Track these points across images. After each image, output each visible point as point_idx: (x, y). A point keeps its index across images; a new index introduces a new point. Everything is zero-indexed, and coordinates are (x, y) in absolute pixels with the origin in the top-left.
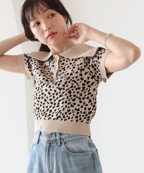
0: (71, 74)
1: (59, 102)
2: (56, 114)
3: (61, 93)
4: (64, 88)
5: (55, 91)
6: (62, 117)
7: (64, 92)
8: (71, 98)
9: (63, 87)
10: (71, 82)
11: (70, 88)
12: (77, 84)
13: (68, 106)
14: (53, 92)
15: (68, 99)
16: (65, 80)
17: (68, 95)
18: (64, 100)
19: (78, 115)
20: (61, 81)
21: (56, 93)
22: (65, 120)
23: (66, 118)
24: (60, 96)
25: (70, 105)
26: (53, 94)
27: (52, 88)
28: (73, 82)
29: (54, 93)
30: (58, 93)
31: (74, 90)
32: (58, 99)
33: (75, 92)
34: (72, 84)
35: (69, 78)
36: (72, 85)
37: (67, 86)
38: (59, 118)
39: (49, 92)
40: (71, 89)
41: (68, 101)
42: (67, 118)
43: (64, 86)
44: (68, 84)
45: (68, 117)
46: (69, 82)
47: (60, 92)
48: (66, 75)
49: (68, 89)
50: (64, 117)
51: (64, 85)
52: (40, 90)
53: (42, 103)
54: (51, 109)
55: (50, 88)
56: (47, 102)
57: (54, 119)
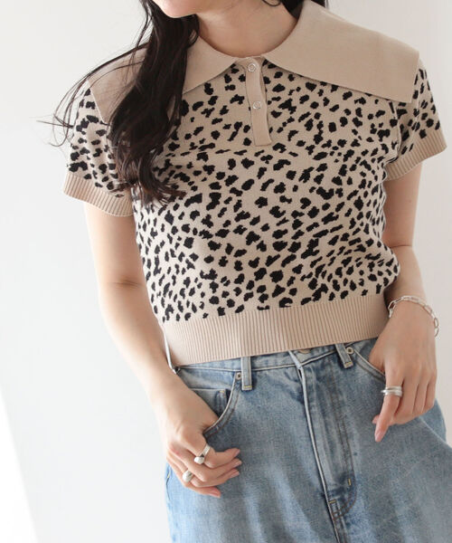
0: (355, 143)
1: (314, 239)
2: (307, 281)
3: (332, 209)
4: (341, 190)
5: (305, 202)
6: (330, 285)
7: (343, 204)
8: (362, 223)
9: (335, 187)
10: (359, 168)
11: (359, 187)
12: (374, 173)
14: (296, 206)
15: (354, 229)
16: (337, 161)
17: (355, 213)
18: (340, 233)
19: (375, 272)
20: (323, 167)
21: (309, 208)
22: (344, 295)
23: (343, 289)
24: (327, 220)
25: (354, 247)
26: (295, 214)
27: (288, 193)
28: (363, 169)
29: (300, 210)
30: (319, 207)
31: (370, 196)
32: (316, 231)
33: (370, 202)
34: (363, 174)
35: (350, 153)
36: (362, 178)
37: (350, 182)
38: (323, 293)
39: (277, 208)
40: (361, 192)
41: (354, 233)
42: (347, 288)
43: (337, 181)
44: (349, 174)
45: (348, 284)
46: (353, 168)
47: (326, 207)
48: (335, 148)
49: (355, 193)
50: (336, 287)
51: (338, 178)
52: (227, 202)
53: (233, 252)
54: (276, 266)
55: (279, 195)
56: (258, 242)
57: (305, 301)
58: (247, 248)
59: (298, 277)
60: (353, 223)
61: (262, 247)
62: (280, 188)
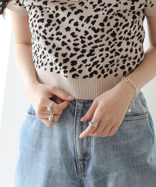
1: (92, 49)
2: (88, 67)
3: (98, 37)
4: (104, 29)
5: (86, 33)
6: (99, 72)
7: (104, 35)
8: (116, 43)
9: (101, 27)
10: (115, 17)
11: (114, 27)
12: (124, 18)
13: (110, 55)
14: (82, 33)
15: (111, 45)
16: (103, 14)
17: (111, 39)
18: (104, 47)
19: (126, 64)
20: (97, 17)
21: (88, 36)
22: (106, 76)
23: (106, 73)
24: (97, 41)
25: (114, 54)
26: (82, 37)
27: (79, 27)
28: (117, 17)
29: (84, 36)
30: (92, 36)
31: (121, 30)
32: (92, 46)
33: (121, 32)
34: (117, 20)
35: (111, 10)
36: (116, 22)
37: (109, 25)
40: (115, 29)
41: (111, 47)
42: (108, 73)
43: (102, 24)
44: (109, 21)
46: (111, 18)
47: (95, 36)
49: (111, 30)
51: (103, 23)
52: (53, 25)
53: (56, 48)
54: (74, 58)
55: (76, 27)
56: (67, 46)
57: (85, 77)
58: (62, 47)
59: (84, 65)
60: (110, 43)
61: (69, 48)
62: (76, 24)
